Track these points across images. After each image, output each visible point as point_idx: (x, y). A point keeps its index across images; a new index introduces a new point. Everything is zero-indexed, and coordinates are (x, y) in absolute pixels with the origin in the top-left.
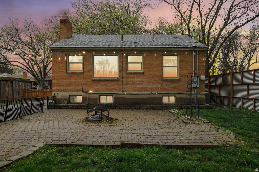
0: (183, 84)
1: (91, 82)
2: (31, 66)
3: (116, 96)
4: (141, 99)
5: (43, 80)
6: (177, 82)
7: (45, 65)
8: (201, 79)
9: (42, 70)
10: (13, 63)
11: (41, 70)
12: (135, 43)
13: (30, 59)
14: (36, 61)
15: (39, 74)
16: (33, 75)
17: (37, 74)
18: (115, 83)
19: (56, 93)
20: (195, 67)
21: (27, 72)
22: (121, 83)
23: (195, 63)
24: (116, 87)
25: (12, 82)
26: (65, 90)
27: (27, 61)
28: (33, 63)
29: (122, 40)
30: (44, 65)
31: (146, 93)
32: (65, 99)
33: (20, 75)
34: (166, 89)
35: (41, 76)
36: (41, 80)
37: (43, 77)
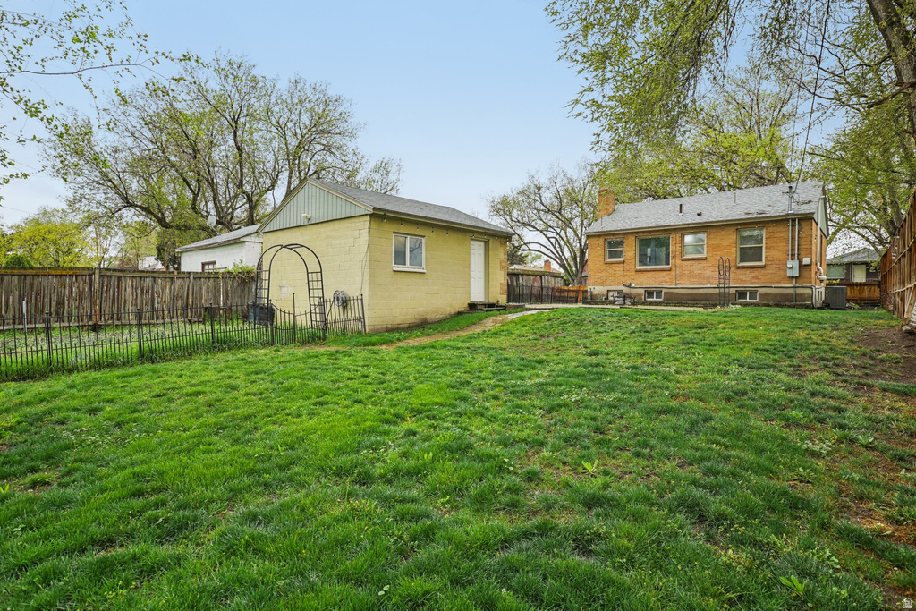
0: (771, 272)
1: (634, 273)
2: (558, 249)
3: (667, 290)
4: (702, 294)
5: (579, 275)
6: (760, 270)
7: (583, 244)
8: (804, 263)
9: (578, 254)
10: (531, 246)
11: (575, 255)
12: (699, 215)
13: (558, 237)
14: (568, 240)
15: (572, 263)
16: (562, 266)
17: (569, 264)
18: (665, 273)
19: (592, 287)
20: (793, 245)
21: (551, 260)
22: (673, 273)
23: (793, 238)
24: (667, 279)
25: (541, 277)
26: (602, 284)
27: (553, 240)
28: (562, 243)
29: (681, 212)
30: (581, 245)
31: (709, 286)
32: (603, 295)
33: (539, 265)
34: (742, 280)
35: (576, 267)
36: (576, 275)
37: (580, 270)
